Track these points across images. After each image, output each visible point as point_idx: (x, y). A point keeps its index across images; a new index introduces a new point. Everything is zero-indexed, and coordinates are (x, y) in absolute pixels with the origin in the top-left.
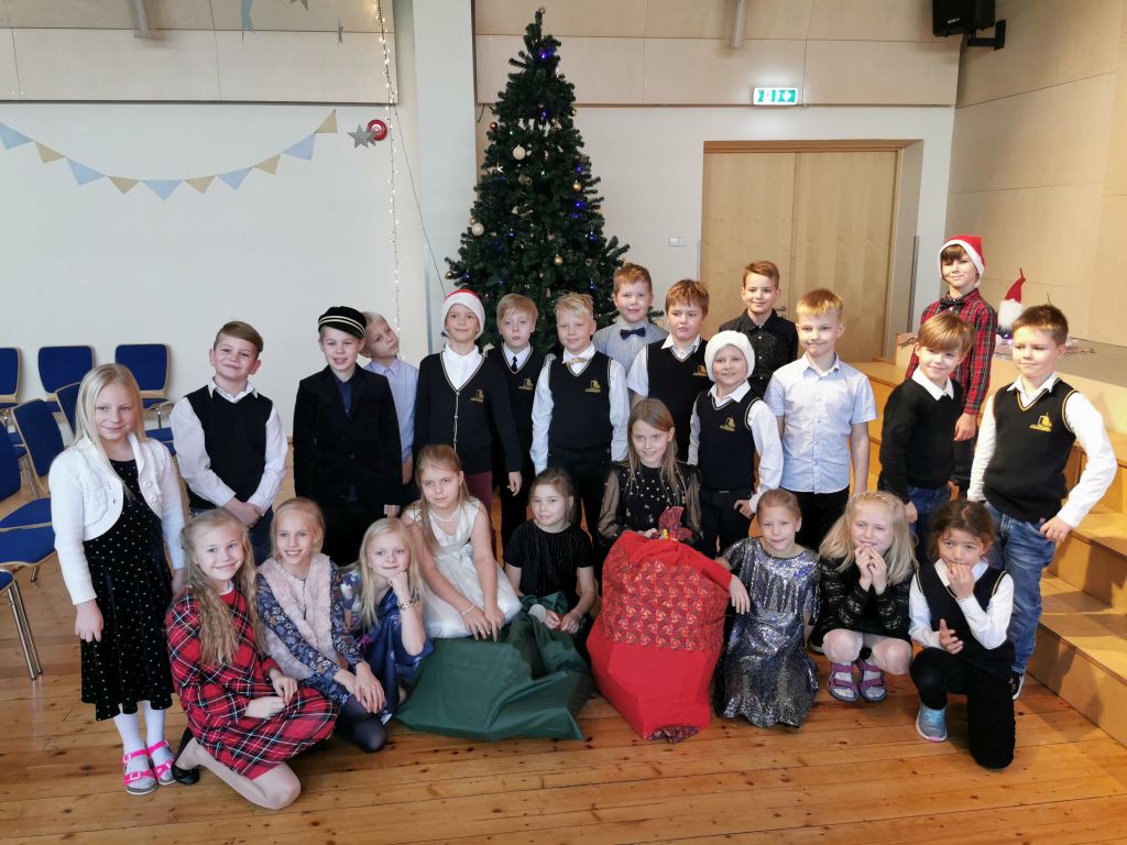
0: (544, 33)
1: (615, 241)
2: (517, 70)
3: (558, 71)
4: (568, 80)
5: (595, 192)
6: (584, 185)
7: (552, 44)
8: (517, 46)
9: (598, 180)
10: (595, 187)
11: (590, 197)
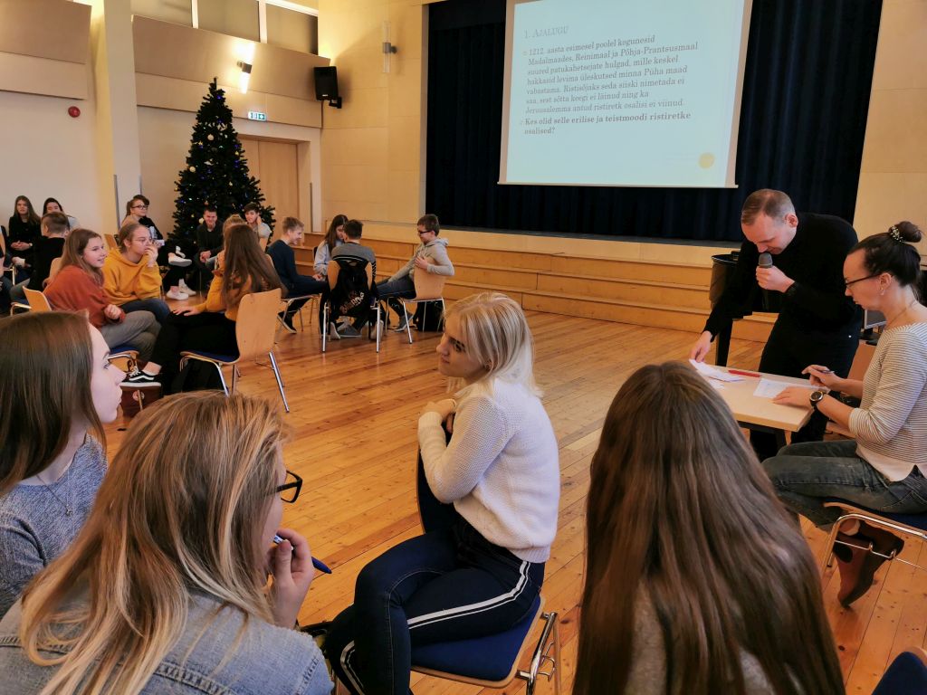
0: (218, 88)
1: (253, 178)
2: (205, 101)
3: (225, 104)
4: (229, 108)
6: (240, 153)
7: (221, 92)
8: (206, 91)
9: (244, 151)
10: (242, 154)
11: (241, 158)
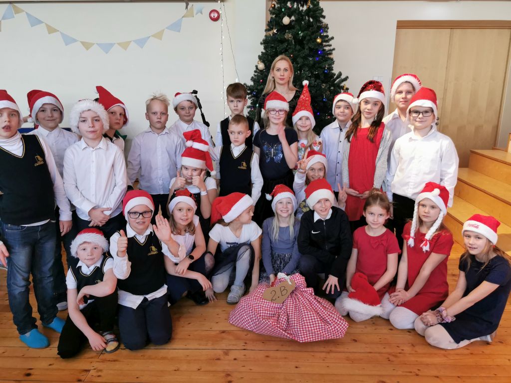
1: (340, 74)
5: (330, 46)
6: (324, 40)
9: (332, 38)
10: (331, 42)
11: (327, 48)
